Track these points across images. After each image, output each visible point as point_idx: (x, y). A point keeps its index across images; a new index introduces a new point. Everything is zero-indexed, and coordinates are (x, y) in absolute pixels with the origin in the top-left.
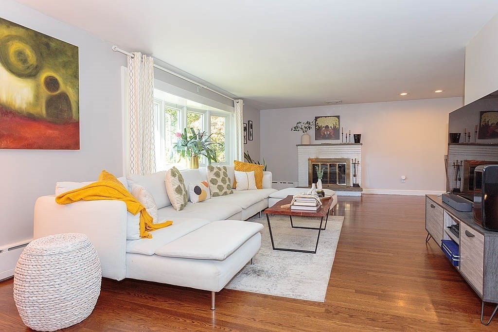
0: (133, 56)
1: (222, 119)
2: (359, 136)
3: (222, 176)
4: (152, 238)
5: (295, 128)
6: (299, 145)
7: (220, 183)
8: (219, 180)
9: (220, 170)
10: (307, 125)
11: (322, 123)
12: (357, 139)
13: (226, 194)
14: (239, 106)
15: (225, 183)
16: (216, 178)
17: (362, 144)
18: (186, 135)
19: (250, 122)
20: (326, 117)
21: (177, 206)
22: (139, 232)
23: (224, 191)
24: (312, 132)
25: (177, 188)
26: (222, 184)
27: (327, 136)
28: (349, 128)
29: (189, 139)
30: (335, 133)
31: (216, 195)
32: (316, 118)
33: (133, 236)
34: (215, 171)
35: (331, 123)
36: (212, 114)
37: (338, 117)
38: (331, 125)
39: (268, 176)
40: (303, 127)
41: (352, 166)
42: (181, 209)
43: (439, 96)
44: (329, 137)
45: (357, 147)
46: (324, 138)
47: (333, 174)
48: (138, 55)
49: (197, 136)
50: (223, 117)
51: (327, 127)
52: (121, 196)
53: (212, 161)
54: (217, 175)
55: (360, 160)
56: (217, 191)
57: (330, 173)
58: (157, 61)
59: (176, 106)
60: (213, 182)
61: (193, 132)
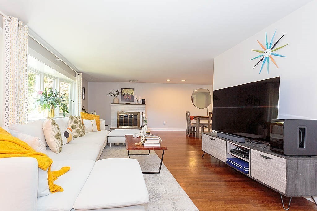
0: (9, 19)
1: (68, 85)
2: (144, 100)
3: (79, 123)
4: (63, 190)
5: (110, 94)
6: (112, 104)
7: (78, 128)
8: (77, 126)
9: (77, 119)
10: (117, 93)
11: (126, 92)
12: (144, 102)
13: (81, 135)
14: (79, 77)
15: (81, 128)
16: (75, 124)
17: (146, 105)
18: (46, 93)
19: (84, 88)
20: (127, 89)
21: (57, 149)
22: (48, 187)
23: (80, 134)
24: (120, 97)
25: (57, 135)
26: (79, 129)
27: (128, 99)
28: (140, 96)
29: (48, 96)
30: (132, 98)
31: (75, 137)
32: (122, 89)
33: (43, 193)
34: (75, 119)
35: (130, 92)
36: (61, 80)
37: (134, 89)
38: (130, 93)
39: (103, 122)
40: (115, 94)
41: (141, 116)
42: (60, 152)
43: (184, 83)
44: (129, 100)
45: (144, 106)
46: (126, 100)
47: (131, 120)
48: (15, 20)
49: (55, 94)
50: (68, 83)
51: (128, 94)
52: (24, 150)
53: (66, 112)
54: (76, 122)
55: (145, 113)
56: (77, 134)
57: (129, 120)
58: (30, 30)
59: (37, 71)
60: (73, 127)
61: (52, 91)
